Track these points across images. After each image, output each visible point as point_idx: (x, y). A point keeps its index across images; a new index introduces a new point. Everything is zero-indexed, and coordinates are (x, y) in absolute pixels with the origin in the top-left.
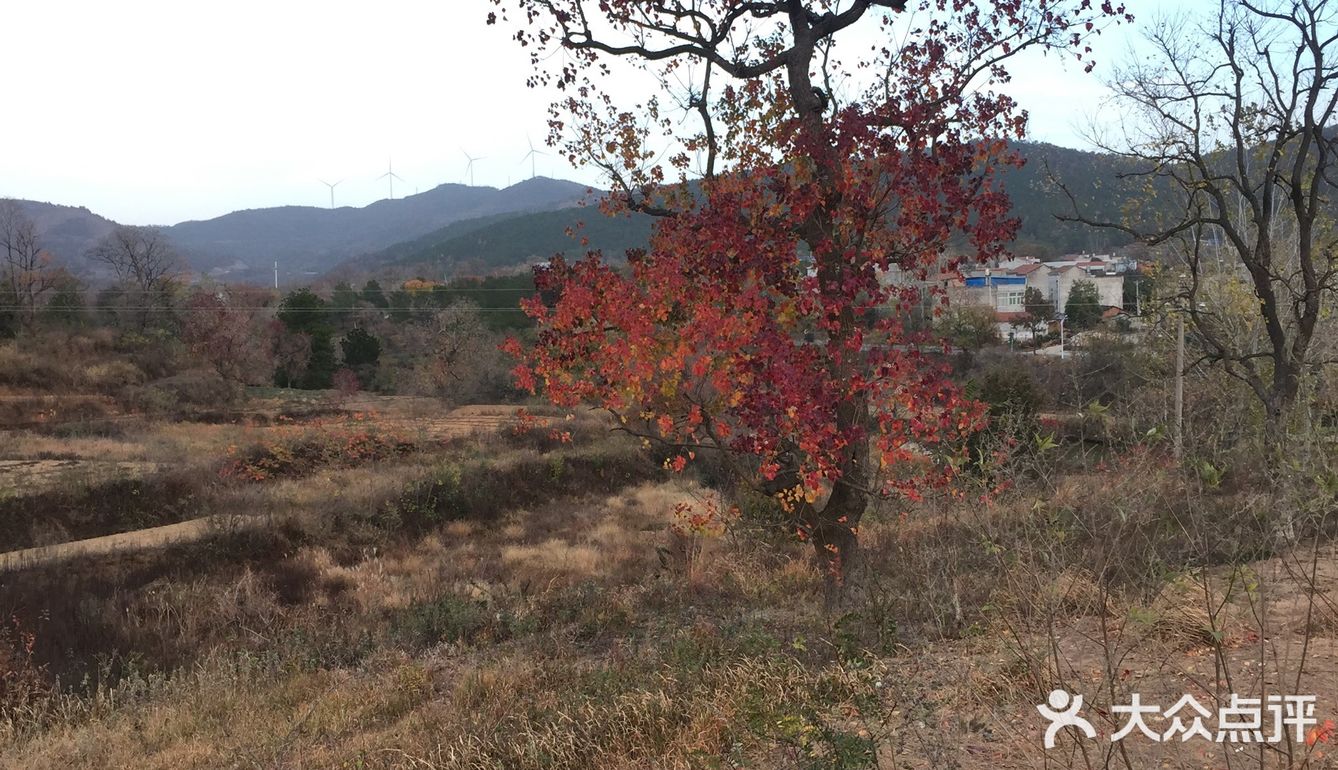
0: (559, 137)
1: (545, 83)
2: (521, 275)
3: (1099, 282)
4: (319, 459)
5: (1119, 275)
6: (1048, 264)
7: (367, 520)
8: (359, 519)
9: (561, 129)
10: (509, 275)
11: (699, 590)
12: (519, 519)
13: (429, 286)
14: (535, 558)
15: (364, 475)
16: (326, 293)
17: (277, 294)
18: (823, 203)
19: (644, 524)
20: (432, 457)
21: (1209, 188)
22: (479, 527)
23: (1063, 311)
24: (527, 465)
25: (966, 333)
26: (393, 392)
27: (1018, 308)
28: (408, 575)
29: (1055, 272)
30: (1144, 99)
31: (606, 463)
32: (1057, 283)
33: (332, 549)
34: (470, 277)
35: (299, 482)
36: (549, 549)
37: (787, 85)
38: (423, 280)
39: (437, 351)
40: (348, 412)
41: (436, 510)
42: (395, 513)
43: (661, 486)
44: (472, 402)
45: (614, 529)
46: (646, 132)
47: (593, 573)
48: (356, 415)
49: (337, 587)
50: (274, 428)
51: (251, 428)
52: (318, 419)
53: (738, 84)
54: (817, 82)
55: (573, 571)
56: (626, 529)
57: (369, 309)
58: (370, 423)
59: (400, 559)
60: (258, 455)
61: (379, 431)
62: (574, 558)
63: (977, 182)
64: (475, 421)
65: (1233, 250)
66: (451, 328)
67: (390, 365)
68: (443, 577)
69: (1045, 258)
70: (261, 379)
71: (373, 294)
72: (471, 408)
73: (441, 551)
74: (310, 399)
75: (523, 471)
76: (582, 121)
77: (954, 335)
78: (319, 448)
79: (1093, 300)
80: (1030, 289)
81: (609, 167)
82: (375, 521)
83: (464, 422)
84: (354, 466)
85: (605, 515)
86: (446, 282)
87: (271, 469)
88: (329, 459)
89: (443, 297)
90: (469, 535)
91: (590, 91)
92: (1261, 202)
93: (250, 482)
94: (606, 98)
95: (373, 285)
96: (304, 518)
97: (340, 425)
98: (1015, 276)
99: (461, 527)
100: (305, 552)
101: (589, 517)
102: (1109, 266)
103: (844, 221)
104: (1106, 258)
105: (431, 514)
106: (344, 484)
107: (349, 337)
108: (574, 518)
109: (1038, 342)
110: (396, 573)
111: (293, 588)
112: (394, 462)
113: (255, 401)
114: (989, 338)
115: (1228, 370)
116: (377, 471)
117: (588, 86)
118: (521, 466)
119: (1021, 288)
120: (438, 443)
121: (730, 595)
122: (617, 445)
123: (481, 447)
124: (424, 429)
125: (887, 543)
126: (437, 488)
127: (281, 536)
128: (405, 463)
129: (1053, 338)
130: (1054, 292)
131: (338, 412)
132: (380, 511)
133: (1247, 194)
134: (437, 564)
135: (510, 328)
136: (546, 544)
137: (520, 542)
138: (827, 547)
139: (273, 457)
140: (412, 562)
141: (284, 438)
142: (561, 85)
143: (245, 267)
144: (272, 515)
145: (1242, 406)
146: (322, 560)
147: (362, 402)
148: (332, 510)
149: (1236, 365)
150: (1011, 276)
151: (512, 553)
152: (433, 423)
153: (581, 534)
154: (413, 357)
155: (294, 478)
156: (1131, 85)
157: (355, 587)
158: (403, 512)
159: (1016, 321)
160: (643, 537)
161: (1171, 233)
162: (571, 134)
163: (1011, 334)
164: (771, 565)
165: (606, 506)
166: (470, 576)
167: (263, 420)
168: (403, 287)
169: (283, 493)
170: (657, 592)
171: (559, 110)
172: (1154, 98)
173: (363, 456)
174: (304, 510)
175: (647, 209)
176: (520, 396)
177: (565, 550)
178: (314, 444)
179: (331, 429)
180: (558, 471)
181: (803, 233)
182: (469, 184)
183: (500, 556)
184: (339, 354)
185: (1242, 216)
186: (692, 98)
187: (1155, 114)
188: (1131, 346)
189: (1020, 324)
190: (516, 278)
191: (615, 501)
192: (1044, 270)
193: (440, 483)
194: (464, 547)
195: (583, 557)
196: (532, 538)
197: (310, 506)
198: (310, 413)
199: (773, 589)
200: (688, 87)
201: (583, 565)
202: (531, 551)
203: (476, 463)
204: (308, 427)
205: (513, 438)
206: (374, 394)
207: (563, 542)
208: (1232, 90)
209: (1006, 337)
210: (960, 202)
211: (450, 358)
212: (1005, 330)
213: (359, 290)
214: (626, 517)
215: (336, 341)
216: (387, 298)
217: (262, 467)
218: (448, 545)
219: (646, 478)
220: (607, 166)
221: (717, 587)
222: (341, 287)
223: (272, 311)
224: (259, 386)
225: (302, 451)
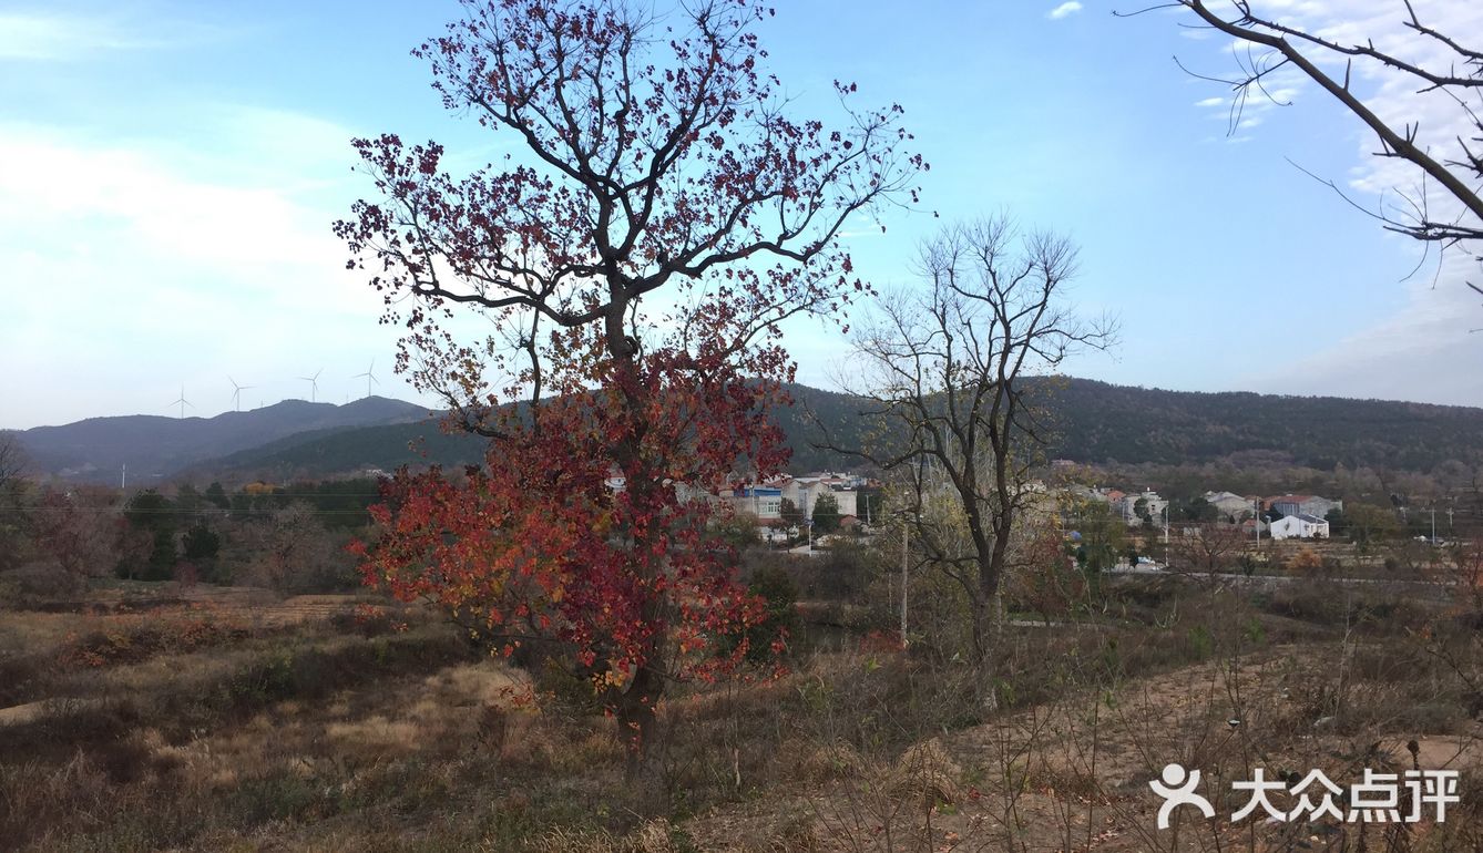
0: (406, 367)
1: (396, 322)
2: (355, 480)
3: (838, 495)
4: (156, 645)
5: (853, 489)
6: (799, 480)
7: (200, 702)
8: (192, 701)
9: (406, 360)
10: (343, 480)
11: (512, 763)
12: (344, 698)
13: (269, 488)
14: (358, 734)
15: (200, 661)
16: (172, 493)
17: (123, 494)
18: (633, 430)
19: (459, 701)
20: (265, 642)
21: (928, 426)
22: (306, 706)
23: (810, 518)
24: (354, 648)
25: (734, 535)
26: (230, 583)
27: (775, 515)
28: (237, 752)
29: (804, 486)
30: (878, 354)
31: (426, 646)
32: (807, 493)
33: (164, 730)
34: (308, 481)
35: (134, 668)
36: (371, 726)
37: (604, 332)
38: (264, 484)
39: (274, 546)
40: (188, 603)
41: (266, 691)
42: (227, 695)
43: (474, 666)
44: (305, 592)
45: (431, 705)
46: (483, 367)
47: (411, 746)
48: (194, 604)
49: (167, 766)
50: (113, 617)
51: (91, 617)
52: (157, 608)
53: (562, 330)
54: (627, 331)
55: (393, 744)
56: (441, 704)
57: (210, 509)
58: (208, 612)
59: (229, 737)
60: (97, 642)
61: (216, 619)
62: (395, 733)
63: (758, 418)
64: (307, 609)
65: (945, 473)
66: (288, 526)
67: (230, 559)
68: (271, 753)
69: (796, 476)
70: (103, 572)
71: (216, 494)
72: (304, 598)
73: (270, 729)
74: (150, 590)
75: (350, 655)
76: (427, 355)
77: (725, 536)
78: (157, 636)
79: (834, 509)
80: (784, 500)
81: (448, 394)
82: (206, 702)
83: (296, 611)
84: (189, 652)
85: (423, 693)
86: (285, 485)
87: (108, 655)
88: (166, 646)
89: (282, 498)
90: (296, 714)
91: (433, 331)
92: (966, 438)
93: (88, 668)
94: (448, 336)
95: (216, 487)
96: (139, 701)
97: (179, 614)
98: (773, 489)
99: (290, 707)
100: (137, 733)
101: (408, 696)
102: (845, 482)
103: (650, 447)
104: (843, 476)
105: (260, 695)
106: (179, 668)
107: (190, 533)
108: (395, 696)
109: (792, 543)
110: (224, 751)
111: (124, 767)
112: (228, 648)
113: (96, 591)
114: (751, 538)
115: (945, 570)
116: (211, 656)
117: (433, 326)
118: (347, 650)
119: (778, 499)
120: (271, 630)
121: (540, 767)
122: (438, 630)
123: (312, 633)
124: (259, 618)
125: (676, 716)
126: (268, 673)
127: (114, 718)
128: (238, 648)
129: (803, 540)
130: (804, 502)
131: (177, 602)
132: (212, 693)
133: (956, 430)
134: (265, 742)
135: (343, 527)
136: (368, 721)
137: (344, 719)
138: (631, 724)
139: (112, 644)
140: (241, 740)
141: (123, 626)
142: (410, 324)
143: (94, 468)
144: (107, 699)
145: (950, 598)
146: (155, 743)
147: (200, 593)
148: (166, 693)
149: (951, 567)
150: (770, 489)
151: (336, 730)
152: (267, 612)
153: (401, 711)
154: (250, 551)
155: (130, 664)
156: (869, 344)
157: (184, 764)
158: (234, 693)
159: (774, 525)
160: (457, 712)
161: (900, 460)
162: (415, 365)
163: (770, 536)
164: (575, 738)
165: (424, 685)
166: (294, 751)
167: (103, 609)
168: (245, 490)
169: (119, 678)
170: (475, 765)
171: (406, 344)
172: (887, 355)
173: (199, 643)
174: (138, 693)
175: (481, 432)
176: (348, 587)
177: (386, 726)
178: (152, 632)
179: (170, 616)
180: (382, 654)
181: (614, 454)
182: (311, 401)
183: (325, 732)
184: (180, 549)
185: (950, 445)
186: (522, 339)
187: (888, 367)
188: (863, 547)
189: (777, 527)
190: (350, 483)
191: (432, 681)
192: (795, 485)
193: (272, 667)
194: (291, 725)
195: (402, 732)
196: (356, 716)
197: (146, 689)
198: (149, 603)
199: (578, 761)
200: (519, 329)
201: (402, 739)
202: (356, 728)
203: (306, 648)
204: (147, 616)
205: (343, 624)
206: (212, 585)
207: (384, 718)
208: (944, 351)
209: (765, 538)
210: (746, 433)
211: (286, 553)
212: (765, 533)
213: (203, 492)
214: (443, 695)
215: (178, 536)
216: (229, 499)
217: (99, 653)
218: (276, 723)
219: (461, 660)
220: (446, 393)
221: (528, 760)
222: (186, 488)
223: (117, 510)
224: (101, 577)
225: (139, 638)
